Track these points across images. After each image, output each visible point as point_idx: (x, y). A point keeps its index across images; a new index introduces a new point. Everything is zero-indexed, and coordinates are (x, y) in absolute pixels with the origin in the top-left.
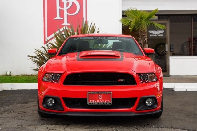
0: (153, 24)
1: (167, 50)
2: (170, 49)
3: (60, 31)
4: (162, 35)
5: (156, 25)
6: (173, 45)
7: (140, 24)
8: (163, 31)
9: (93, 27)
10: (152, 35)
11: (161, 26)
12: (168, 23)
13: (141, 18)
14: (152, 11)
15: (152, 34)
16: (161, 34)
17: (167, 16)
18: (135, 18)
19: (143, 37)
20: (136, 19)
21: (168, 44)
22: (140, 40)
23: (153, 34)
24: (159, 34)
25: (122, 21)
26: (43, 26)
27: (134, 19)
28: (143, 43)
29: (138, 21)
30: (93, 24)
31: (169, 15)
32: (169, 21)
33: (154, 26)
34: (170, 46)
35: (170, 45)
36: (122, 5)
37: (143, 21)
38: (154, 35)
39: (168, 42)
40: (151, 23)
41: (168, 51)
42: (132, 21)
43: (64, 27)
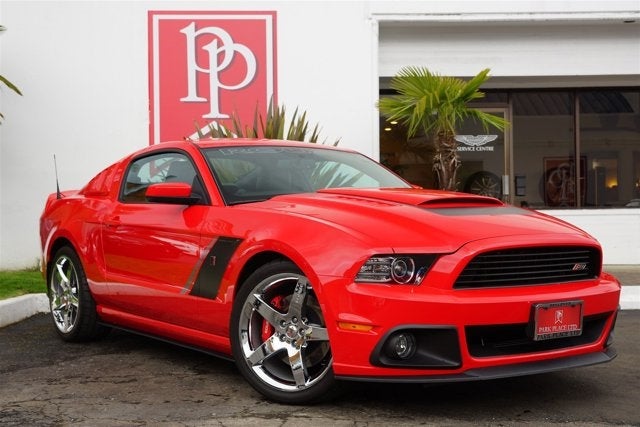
0: (475, 114)
1: (506, 191)
2: (516, 188)
3: (200, 134)
4: (491, 149)
5: (483, 114)
6: (524, 177)
8: (494, 138)
9: (301, 123)
10: (464, 149)
12: (507, 111)
13: (443, 97)
14: (472, 78)
15: (462, 145)
16: (489, 144)
17: (505, 95)
18: (425, 97)
19: (446, 151)
20: (428, 101)
21: (509, 174)
22: (439, 161)
23: (467, 146)
24: (483, 146)
25: (381, 106)
26: (148, 123)
27: (423, 100)
28: (447, 170)
29: (435, 103)
30: (300, 114)
31: (509, 91)
32: (511, 106)
33: (479, 121)
34: (515, 181)
35: (516, 178)
36: (381, 61)
37: (448, 105)
38: (469, 149)
39: (509, 170)
40: (469, 113)
41: (509, 196)
42: (414, 106)
43: (215, 124)
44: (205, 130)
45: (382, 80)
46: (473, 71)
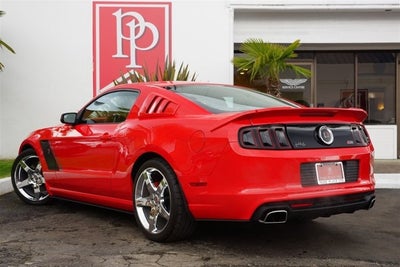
0: (291, 67)
3: (123, 78)
4: (303, 87)
5: (297, 69)
7: (268, 68)
8: (304, 81)
9: (185, 71)
10: (286, 87)
11: (304, 72)
12: (313, 65)
13: (271, 57)
14: (290, 45)
17: (312, 55)
19: (273, 90)
20: (262, 59)
21: (314, 103)
24: (298, 86)
25: (234, 62)
26: (92, 70)
27: (259, 58)
29: (267, 62)
30: (184, 66)
31: (315, 52)
32: (315, 61)
33: (294, 72)
36: (235, 33)
37: (274, 62)
38: (290, 87)
40: (287, 66)
42: (254, 62)
43: (132, 72)
45: (235, 45)
46: (291, 40)
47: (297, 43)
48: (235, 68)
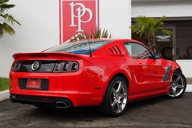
0: (161, 30)
1: (173, 54)
2: (177, 53)
3: (75, 37)
4: (168, 40)
5: (164, 31)
6: (179, 49)
7: (149, 30)
8: (169, 37)
9: (106, 33)
10: (160, 40)
11: (168, 32)
12: (174, 28)
13: (150, 25)
15: (159, 39)
16: (168, 39)
17: (173, 23)
19: (151, 42)
20: (145, 26)
22: (149, 45)
23: (160, 39)
24: (166, 39)
25: (132, 28)
26: (59, 33)
27: (144, 26)
28: (152, 48)
29: (147, 27)
30: (106, 30)
31: (175, 21)
32: (175, 26)
33: (162, 32)
34: (176, 50)
35: (177, 49)
36: (132, 13)
37: (152, 27)
39: (174, 47)
40: (159, 29)
41: (174, 55)
42: (141, 28)
43: (79, 34)
44: (76, 36)
45: (132, 19)
46: (161, 16)
47: (164, 17)
48: (132, 31)
